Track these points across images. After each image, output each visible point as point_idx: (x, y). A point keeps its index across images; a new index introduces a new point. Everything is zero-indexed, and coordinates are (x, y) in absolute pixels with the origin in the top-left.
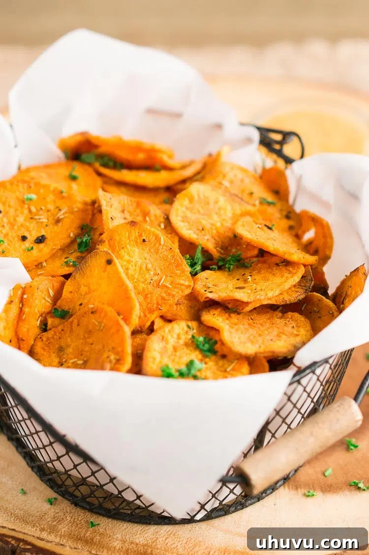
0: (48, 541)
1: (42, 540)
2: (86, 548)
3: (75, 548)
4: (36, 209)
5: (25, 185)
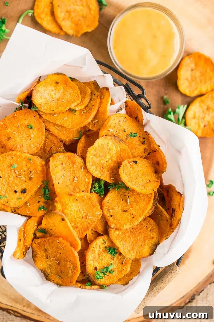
4: (18, 172)
5: (10, 157)
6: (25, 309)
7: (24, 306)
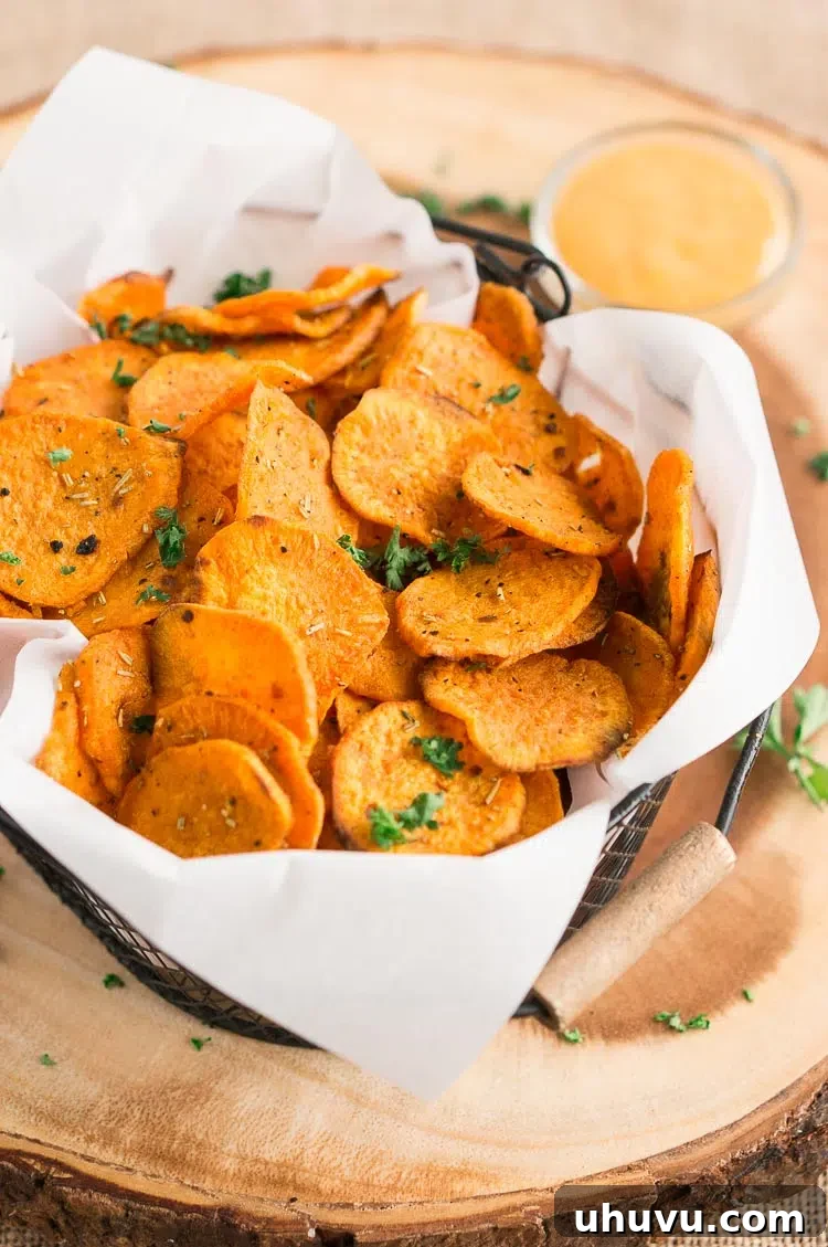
0: (102, 1163)
1: (90, 1160)
2: (174, 1175)
3: (153, 1176)
4: (74, 479)
5: (50, 427)
6: (94, 1150)
7: (90, 1139)
